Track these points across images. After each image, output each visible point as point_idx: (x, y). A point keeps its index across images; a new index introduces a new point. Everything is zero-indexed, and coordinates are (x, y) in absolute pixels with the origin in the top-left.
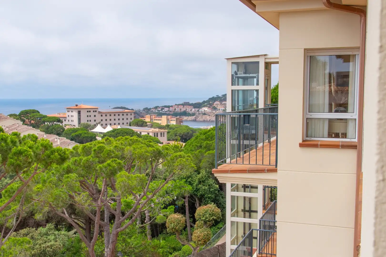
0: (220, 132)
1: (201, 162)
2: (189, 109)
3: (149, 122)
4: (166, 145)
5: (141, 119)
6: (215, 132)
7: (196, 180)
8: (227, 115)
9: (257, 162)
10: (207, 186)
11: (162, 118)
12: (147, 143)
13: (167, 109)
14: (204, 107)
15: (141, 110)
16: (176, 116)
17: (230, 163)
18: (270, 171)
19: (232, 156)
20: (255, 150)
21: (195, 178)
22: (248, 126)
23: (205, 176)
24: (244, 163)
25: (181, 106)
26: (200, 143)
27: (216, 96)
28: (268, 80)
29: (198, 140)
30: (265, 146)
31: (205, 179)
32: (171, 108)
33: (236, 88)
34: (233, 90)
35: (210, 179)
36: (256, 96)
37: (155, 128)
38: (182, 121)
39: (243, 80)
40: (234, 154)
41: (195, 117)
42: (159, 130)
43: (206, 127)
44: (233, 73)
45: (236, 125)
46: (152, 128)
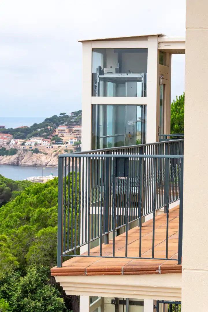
0: (69, 189)
1: (28, 251)
2: (5, 140)
6: (57, 189)
7: (16, 289)
8: (82, 157)
9: (142, 253)
10: (39, 300)
14: (36, 136)
17: (87, 255)
18: (167, 270)
19: (91, 240)
20: (137, 228)
21: (15, 285)
22: (123, 179)
23: (37, 280)
24: (115, 256)
26: (26, 210)
27: (61, 114)
28: (164, 85)
29: (22, 205)
30: (158, 219)
31: (36, 287)
33: (100, 100)
34: (95, 105)
35: (46, 286)
36: (141, 117)
39: (115, 84)
40: (95, 237)
41: (17, 158)
43: (38, 178)
44: (95, 71)
45: (100, 177)
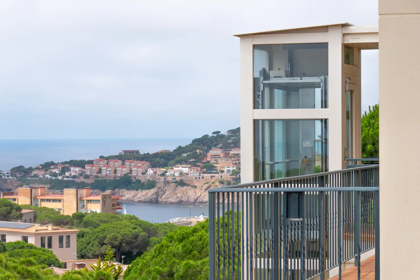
2: (140, 170)
3: (26, 207)
4: (75, 273)
5: (4, 199)
8: (241, 194)
11: (63, 194)
12: (20, 267)
13: (77, 169)
14: (181, 164)
15: (5, 173)
16: (104, 190)
22: (297, 221)
25: (117, 162)
26: (168, 264)
27: (214, 133)
28: (352, 92)
29: (163, 256)
30: (345, 275)
32: (87, 167)
33: (265, 114)
34: (258, 120)
36: (320, 134)
37: (43, 223)
38: (118, 204)
39: (285, 92)
41: (157, 192)
42: (55, 229)
43: (185, 220)
44: (257, 75)
45: (266, 218)
46: (35, 222)
